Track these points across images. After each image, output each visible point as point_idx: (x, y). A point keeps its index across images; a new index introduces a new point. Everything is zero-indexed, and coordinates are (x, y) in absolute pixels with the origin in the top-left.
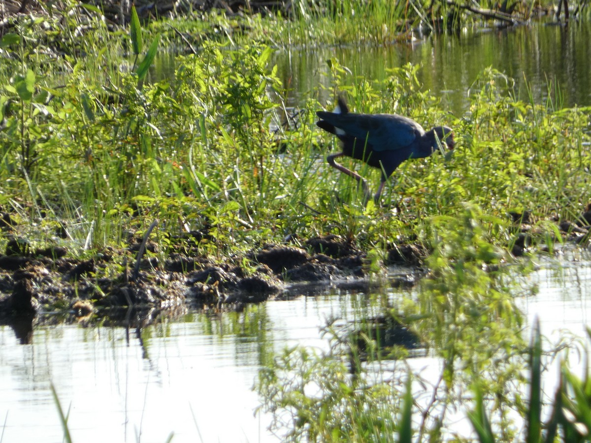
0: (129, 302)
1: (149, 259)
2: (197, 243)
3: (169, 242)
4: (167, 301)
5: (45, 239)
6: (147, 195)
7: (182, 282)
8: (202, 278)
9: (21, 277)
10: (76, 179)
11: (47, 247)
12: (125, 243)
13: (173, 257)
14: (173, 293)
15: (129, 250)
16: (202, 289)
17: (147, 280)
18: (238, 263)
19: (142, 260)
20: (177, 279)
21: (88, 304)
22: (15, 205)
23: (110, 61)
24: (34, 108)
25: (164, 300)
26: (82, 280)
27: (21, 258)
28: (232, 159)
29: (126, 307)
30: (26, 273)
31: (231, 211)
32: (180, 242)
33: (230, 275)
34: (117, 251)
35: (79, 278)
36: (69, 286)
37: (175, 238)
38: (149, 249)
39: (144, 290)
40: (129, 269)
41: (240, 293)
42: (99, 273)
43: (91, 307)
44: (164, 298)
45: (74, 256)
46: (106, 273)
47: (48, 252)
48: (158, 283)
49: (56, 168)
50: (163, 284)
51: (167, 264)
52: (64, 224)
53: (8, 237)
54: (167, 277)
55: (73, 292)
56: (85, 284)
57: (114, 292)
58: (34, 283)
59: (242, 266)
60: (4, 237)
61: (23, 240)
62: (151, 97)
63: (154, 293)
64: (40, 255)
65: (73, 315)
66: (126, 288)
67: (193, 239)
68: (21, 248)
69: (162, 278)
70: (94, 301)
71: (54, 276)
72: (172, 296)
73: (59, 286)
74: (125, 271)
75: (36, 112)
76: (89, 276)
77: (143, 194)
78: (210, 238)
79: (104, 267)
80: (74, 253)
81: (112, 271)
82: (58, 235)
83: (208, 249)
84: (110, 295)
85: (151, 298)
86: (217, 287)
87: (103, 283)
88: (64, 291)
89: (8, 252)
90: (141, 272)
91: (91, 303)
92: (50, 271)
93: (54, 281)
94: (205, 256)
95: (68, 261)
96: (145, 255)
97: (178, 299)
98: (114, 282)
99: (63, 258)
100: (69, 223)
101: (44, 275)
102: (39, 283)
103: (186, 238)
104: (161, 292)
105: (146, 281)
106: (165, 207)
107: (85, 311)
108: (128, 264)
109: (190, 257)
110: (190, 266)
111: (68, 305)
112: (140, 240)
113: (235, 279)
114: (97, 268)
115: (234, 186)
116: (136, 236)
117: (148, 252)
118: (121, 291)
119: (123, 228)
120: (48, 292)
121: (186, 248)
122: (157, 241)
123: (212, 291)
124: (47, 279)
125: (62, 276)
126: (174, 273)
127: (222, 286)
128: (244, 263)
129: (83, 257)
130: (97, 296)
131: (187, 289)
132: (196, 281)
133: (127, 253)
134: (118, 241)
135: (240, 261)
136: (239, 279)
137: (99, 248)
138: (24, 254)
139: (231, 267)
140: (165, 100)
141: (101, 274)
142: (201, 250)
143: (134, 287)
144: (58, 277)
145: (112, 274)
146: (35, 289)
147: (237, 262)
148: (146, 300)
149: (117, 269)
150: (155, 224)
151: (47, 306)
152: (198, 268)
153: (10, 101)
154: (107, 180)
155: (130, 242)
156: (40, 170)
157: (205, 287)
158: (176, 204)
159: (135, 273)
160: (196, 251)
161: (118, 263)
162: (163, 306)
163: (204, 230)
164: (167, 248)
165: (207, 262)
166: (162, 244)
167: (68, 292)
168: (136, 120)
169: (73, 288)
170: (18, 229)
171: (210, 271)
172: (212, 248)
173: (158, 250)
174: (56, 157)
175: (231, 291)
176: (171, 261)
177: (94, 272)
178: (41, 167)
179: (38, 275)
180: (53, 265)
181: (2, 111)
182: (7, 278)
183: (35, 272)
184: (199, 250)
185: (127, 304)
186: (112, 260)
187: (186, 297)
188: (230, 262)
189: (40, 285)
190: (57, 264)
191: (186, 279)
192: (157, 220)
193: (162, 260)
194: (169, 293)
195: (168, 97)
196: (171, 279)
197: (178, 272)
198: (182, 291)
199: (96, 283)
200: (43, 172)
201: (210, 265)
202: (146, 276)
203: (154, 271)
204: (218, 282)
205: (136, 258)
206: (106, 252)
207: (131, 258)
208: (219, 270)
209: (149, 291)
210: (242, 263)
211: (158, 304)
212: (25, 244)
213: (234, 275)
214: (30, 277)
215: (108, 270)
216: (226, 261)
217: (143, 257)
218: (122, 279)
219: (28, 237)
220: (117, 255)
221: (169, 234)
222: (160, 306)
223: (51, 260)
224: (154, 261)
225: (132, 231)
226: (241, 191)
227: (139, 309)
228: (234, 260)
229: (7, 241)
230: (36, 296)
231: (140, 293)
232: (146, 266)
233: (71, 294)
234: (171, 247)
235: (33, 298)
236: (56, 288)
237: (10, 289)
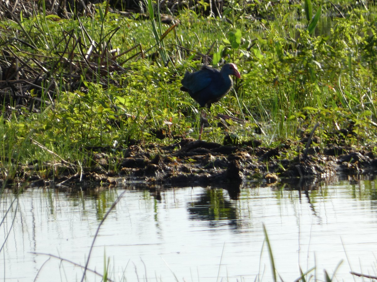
0: (301, 174)
1: (314, 148)
2: (344, 137)
3: (326, 136)
4: (325, 174)
5: (248, 135)
6: (312, 106)
7: (334, 162)
8: (347, 159)
9: (233, 159)
10: (267, 96)
11: (249, 140)
12: (299, 137)
13: (329, 146)
14: (329, 168)
15: (301, 142)
16: (347, 166)
17: (313, 161)
18: (371, 150)
19: (309, 148)
20: (331, 160)
21: (274, 175)
22: (229, 113)
23: (290, 23)
24: (241, 52)
25: (323, 173)
26: (271, 160)
27: (233, 147)
28: (366, 84)
29: (298, 177)
30: (236, 156)
31: (366, 116)
32: (334, 136)
33: (366, 157)
34: (293, 142)
35: (269, 160)
36: (262, 164)
37: (331, 133)
38: (314, 141)
39: (310, 167)
40: (301, 154)
41: (371, 168)
42: (282, 157)
43: (277, 178)
44: (323, 172)
45: (266, 146)
46: (287, 156)
47: (249, 143)
48: (320, 162)
49: (255, 89)
50: (322, 163)
51: (325, 150)
52: (260, 125)
53: (225, 134)
54: (325, 158)
55: (265, 168)
56: (273, 163)
57: (291, 168)
58: (241, 163)
59: (373, 151)
60: (222, 134)
61: (234, 135)
62: (317, 45)
63: (317, 168)
64: (245, 145)
65: (265, 182)
66: (299, 165)
67: (342, 134)
68: (233, 141)
69: (322, 159)
70: (278, 174)
71: (254, 158)
72: (328, 171)
73: (256, 165)
74: (298, 155)
75: (241, 55)
76: (276, 158)
77: (310, 106)
78: (353, 134)
79: (286, 153)
80: (266, 143)
81: (290, 155)
82: (256, 132)
83: (352, 141)
84: (289, 170)
85: (315, 172)
86: (357, 165)
87: (285, 163)
88: (259, 168)
89: (225, 143)
90: (309, 156)
91: (276, 175)
92: (251, 155)
93: (253, 161)
94: (349, 146)
95: (262, 149)
96: (311, 145)
97: (332, 172)
98: (292, 162)
99: (259, 147)
100: (263, 124)
101: (247, 157)
102: (244, 163)
103: (337, 133)
104: (321, 168)
105: (311, 161)
106: (324, 114)
107: (273, 180)
108: (300, 150)
109: (340, 146)
110: (340, 152)
111: (262, 176)
112: (308, 135)
113: (368, 160)
114: (280, 153)
115: (368, 100)
116: (306, 133)
117: (313, 143)
118: (295, 168)
119: (298, 128)
120: (249, 168)
121: (337, 140)
122: (319, 136)
123: (353, 167)
124: (249, 160)
125: (258, 158)
126: (330, 156)
127: (360, 164)
128: (375, 149)
129: (272, 146)
130: (281, 171)
131: (338, 166)
132: (344, 161)
133: (299, 144)
134: (294, 136)
135: (372, 149)
136: (371, 160)
137: (282, 140)
138: (234, 144)
139: (366, 152)
140: (326, 47)
141: (283, 157)
142: (347, 142)
143: (304, 165)
144: (256, 158)
145: (289, 158)
146: (241, 166)
147: (370, 149)
148: (311, 173)
149: (294, 154)
150: (318, 125)
151: (249, 177)
152: (345, 153)
153: (226, 49)
154: (286, 97)
155: (302, 136)
156: (245, 91)
157: (349, 165)
158: (331, 112)
159: (305, 156)
160: (344, 142)
161: (294, 150)
162: (322, 177)
163: (349, 129)
164: (325, 140)
165: (351, 149)
166: (322, 138)
167: (262, 168)
168: (307, 59)
169: (265, 166)
170: (231, 128)
171: (353, 155)
172: (354, 140)
173: (319, 141)
174: (255, 83)
175: (366, 167)
176: (328, 149)
177: (279, 155)
178: (245, 89)
179: (243, 158)
180: (253, 151)
181: (221, 55)
182: (224, 159)
183: (241, 155)
184: (346, 141)
185: (300, 176)
186: (290, 148)
187: (337, 171)
188: (366, 149)
189: (245, 164)
190: (255, 150)
191: (337, 160)
192: (319, 123)
193: (322, 148)
194: (326, 169)
195: (328, 45)
196: (328, 160)
197: (332, 155)
198: (334, 167)
199: (280, 162)
200: (246, 92)
201: (353, 151)
202: (311, 158)
203: (317, 155)
204: (357, 162)
205: (305, 147)
206: (287, 143)
207: (302, 147)
208: (358, 154)
209: (313, 168)
210: (373, 150)
211: (319, 176)
212: (235, 138)
213: (368, 157)
214: (238, 159)
215: (288, 154)
216: (363, 149)
217: (310, 146)
218: (297, 160)
219: (237, 133)
220: (294, 145)
221: (326, 131)
222: (321, 177)
223: (251, 148)
224: (317, 149)
225: (303, 129)
226: (372, 103)
227: (307, 179)
228: (368, 148)
229: (224, 136)
230: (242, 171)
231: (308, 169)
232: (312, 152)
233: (264, 170)
234: (328, 139)
235: (240, 172)
236: (255, 165)
237: (225, 166)
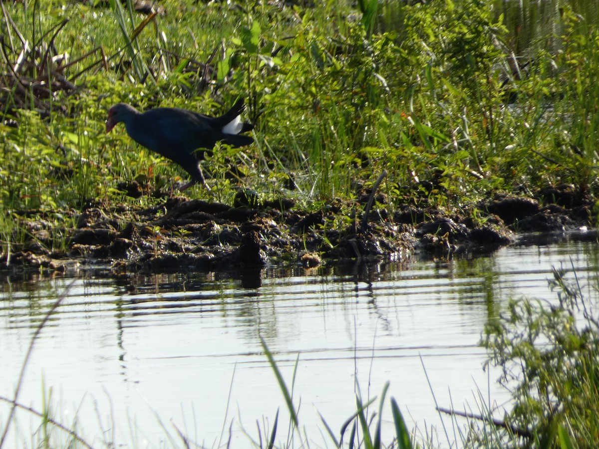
0: (358, 254)
1: (378, 210)
2: (427, 193)
3: (398, 192)
4: (396, 253)
5: (273, 191)
6: (376, 146)
7: (411, 234)
8: (432, 229)
9: (250, 229)
10: (304, 130)
11: (275, 198)
12: (354, 195)
13: (403, 208)
14: (403, 244)
15: (359, 202)
16: (431, 240)
17: (376, 232)
18: (469, 214)
19: (371, 211)
20: (406, 230)
21: (315, 256)
22: (243, 157)
23: (339, 11)
24: (261, 60)
25: (393, 252)
26: (311, 232)
27: (249, 210)
28: (460, 109)
29: (354, 259)
30: (254, 225)
31: (462, 161)
32: (410, 192)
33: (461, 226)
34: (345, 202)
35: (307, 230)
36: (297, 238)
37: (405, 188)
38: (378, 200)
39: (373, 241)
40: (357, 221)
41: (470, 244)
42: (328, 225)
43: (319, 259)
44: (393, 250)
45: (302, 208)
46: (335, 225)
47: (275, 204)
48: (388, 234)
49: (284, 119)
50: (392, 235)
51: (396, 215)
52: (292, 176)
53: (236, 189)
54: (396, 228)
55: (301, 244)
56: (313, 236)
57: (342, 245)
58: (262, 236)
59: (472, 217)
60: (232, 189)
61: (251, 192)
62: (379, 47)
63: (383, 244)
64: (268, 207)
65: (301, 267)
66: (355, 239)
67: (423, 189)
68: (249, 200)
69: (391, 229)
70: (321, 253)
71: (282, 228)
72: (401, 248)
73: (287, 239)
74: (353, 223)
75: (262, 64)
76: (318, 228)
77: (372, 145)
78: (441, 188)
79: (333, 219)
80: (302, 204)
81: (340, 222)
82: (286, 187)
83: (439, 200)
84: (338, 247)
85: (380, 249)
86: (447, 238)
87: (331, 235)
88: (292, 243)
89: (236, 204)
90: (370, 224)
91: (319, 255)
92: (278, 223)
93: (282, 233)
94: (434, 207)
95: (296, 212)
96: (374, 207)
97: (408, 251)
98: (343, 234)
99: (291, 210)
100: (297, 174)
101: (272, 226)
102: (268, 236)
103: (415, 188)
104: (390, 244)
105: (375, 232)
106: (394, 158)
107: (313, 263)
108: (356, 216)
109: (419, 209)
110: (420, 217)
111: (296, 257)
112: (369, 191)
113: (465, 230)
114: (325, 220)
115: (463, 137)
116: (365, 187)
117: (377, 203)
118: (349, 243)
119: (352, 179)
120: (275, 244)
121: (415, 199)
122: (386, 193)
123: (441, 242)
124: (275, 231)
125: (290, 229)
126: (404, 225)
127: (452, 238)
128: (475, 214)
129: (312, 209)
130: (326, 248)
131: (416, 241)
132: (426, 233)
133: (355, 205)
134: (347, 193)
135: (471, 212)
136: (469, 230)
137: (327, 199)
138: (252, 206)
139: (461, 217)
140: (394, 51)
141: (330, 225)
142: (431, 201)
143: (363, 239)
144: (286, 229)
145: (340, 226)
146: (263, 241)
147: (467, 213)
148: (376, 253)
149: (346, 221)
150: (384, 176)
151: (275, 258)
152: (428, 219)
153: (237, 54)
154: (334, 132)
155: (359, 193)
156: (268, 121)
157: (435, 239)
158: (405, 155)
159: (364, 224)
160: (426, 202)
161: (347, 215)
162: (392, 258)
163: (434, 181)
164: (396, 199)
165: (437, 213)
166: (391, 195)
167: (296, 245)
168: (364, 70)
169: (301, 240)
170: (246, 181)
171: (440, 222)
172: (442, 199)
173: (387, 201)
174: (284, 108)
175: (460, 242)
176: (400, 212)
177: (323, 223)
178: (269, 119)
179: (266, 227)
180: (281, 216)
181: (229, 63)
182: (235, 229)
183: (263, 224)
184: (430, 201)
185: (355, 256)
186: (341, 211)
187: (415, 248)
188: (461, 213)
189: (268, 238)
190: (285, 216)
191: (415, 231)
192: (387, 171)
193: (391, 211)
194: (398, 245)
195: (396, 47)
196: (400, 231)
197: (408, 224)
198: (411, 242)
199: (325, 234)
200: (270, 124)
201: (440, 216)
202: (374, 228)
203: (383, 222)
204: (448, 233)
205: (364, 210)
206: (335, 204)
207: (360, 209)
208: (449, 221)
209: (378, 243)
210: (473, 215)
211: (387, 256)
212: (253, 196)
213: (464, 226)
214: (258, 229)
215: (336, 222)
216: (456, 212)
217: (372, 209)
218: (351, 231)
219: (256, 188)
220: (346, 207)
221: (398, 184)
222: (389, 259)
223: (279, 212)
224: (383, 212)
225: (361, 182)
226: (471, 141)
227: (368, 261)
228: (465, 211)
229: (235, 193)
230: (264, 249)
231: (369, 245)
232: (375, 217)
233: (299, 247)
234: (400, 197)
235: (261, 251)
236: (285, 240)
237: (238, 241)
